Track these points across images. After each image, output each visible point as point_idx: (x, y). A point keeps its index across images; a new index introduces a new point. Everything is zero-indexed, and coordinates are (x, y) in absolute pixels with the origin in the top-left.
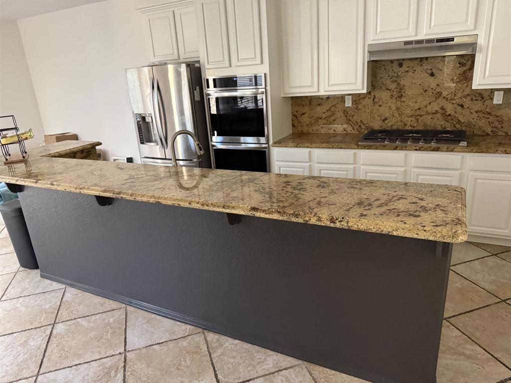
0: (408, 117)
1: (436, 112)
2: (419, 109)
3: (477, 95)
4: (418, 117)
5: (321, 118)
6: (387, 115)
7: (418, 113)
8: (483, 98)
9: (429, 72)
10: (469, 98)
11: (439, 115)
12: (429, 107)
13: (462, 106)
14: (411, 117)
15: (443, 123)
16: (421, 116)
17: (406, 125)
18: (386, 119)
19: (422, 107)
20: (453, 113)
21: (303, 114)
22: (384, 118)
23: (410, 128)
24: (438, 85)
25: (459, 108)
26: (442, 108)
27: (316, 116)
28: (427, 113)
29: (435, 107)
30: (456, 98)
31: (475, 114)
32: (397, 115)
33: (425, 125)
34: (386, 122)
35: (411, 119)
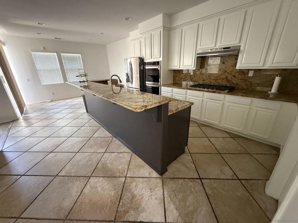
0: (213, 80)
1: (224, 78)
2: (217, 77)
3: (242, 72)
4: (216, 80)
5: (182, 78)
6: (205, 79)
7: (217, 78)
8: (244, 73)
9: (223, 62)
10: (238, 73)
11: (225, 80)
12: (221, 76)
13: (235, 76)
14: (214, 80)
15: (226, 83)
16: (218, 80)
17: (211, 83)
18: (204, 80)
19: (218, 76)
20: (230, 79)
21: (177, 76)
22: (203, 80)
23: (213, 84)
24: (226, 67)
25: (233, 77)
26: (226, 77)
27: (181, 77)
28: (220, 79)
29: (224, 76)
30: (233, 73)
31: (240, 80)
32: (208, 79)
33: (219, 84)
34: (204, 81)
35: (214, 81)
